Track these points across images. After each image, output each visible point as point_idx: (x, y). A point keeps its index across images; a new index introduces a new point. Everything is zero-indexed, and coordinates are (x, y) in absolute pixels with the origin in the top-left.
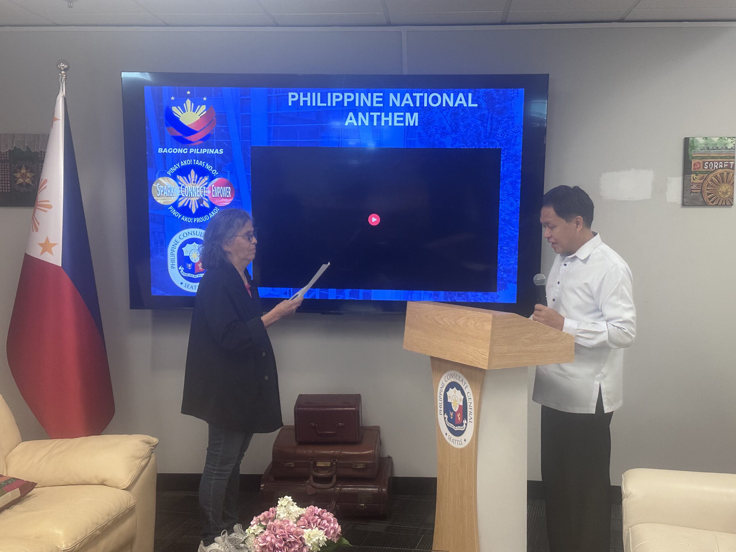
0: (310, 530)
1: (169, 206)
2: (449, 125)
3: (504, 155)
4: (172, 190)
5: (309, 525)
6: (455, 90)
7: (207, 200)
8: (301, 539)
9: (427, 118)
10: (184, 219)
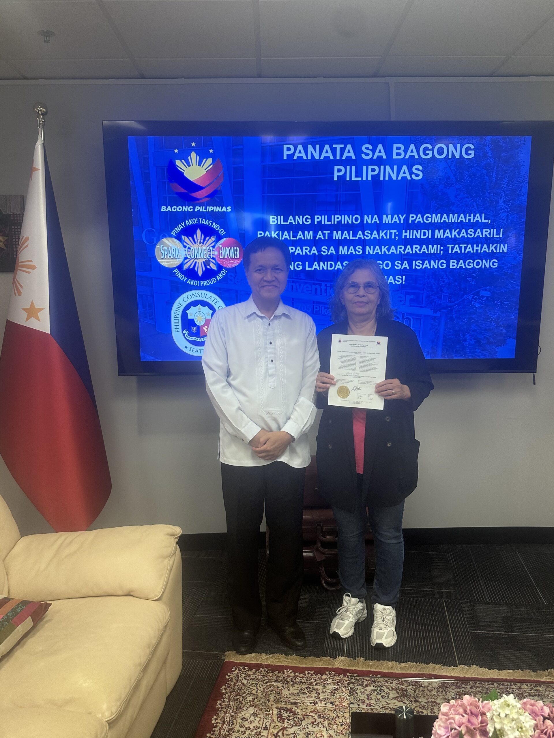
1: (174, 269)
2: (453, 175)
4: (177, 252)
7: (214, 261)
10: (190, 283)
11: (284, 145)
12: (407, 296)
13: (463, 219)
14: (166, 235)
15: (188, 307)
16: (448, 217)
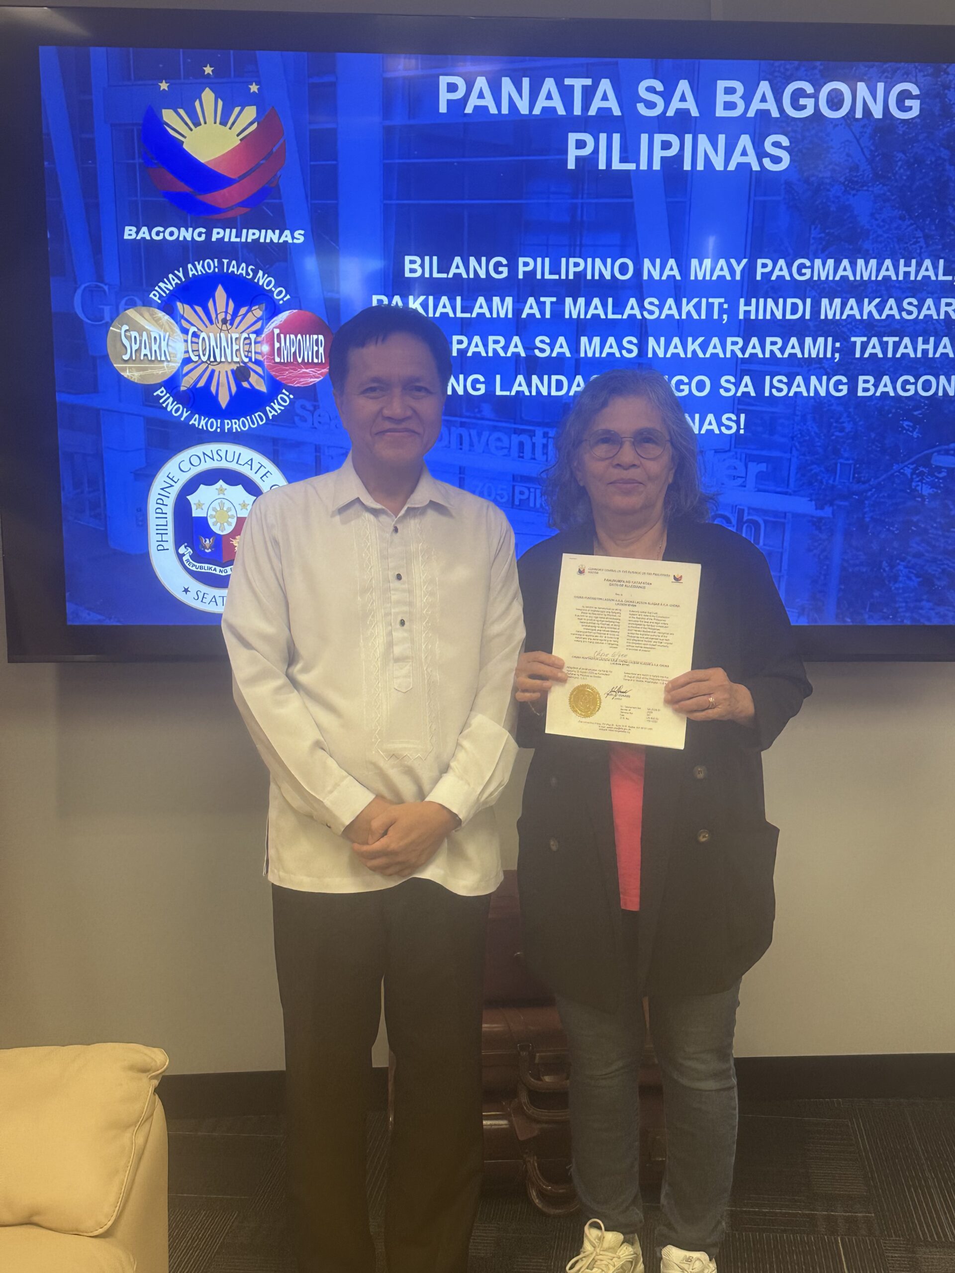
1: (157, 387)
2: (867, 160)
4: (164, 344)
7: (259, 370)
10: (196, 423)
11: (441, 77)
12: (750, 465)
13: (892, 273)
14: (136, 299)
15: (191, 486)
16: (853, 265)
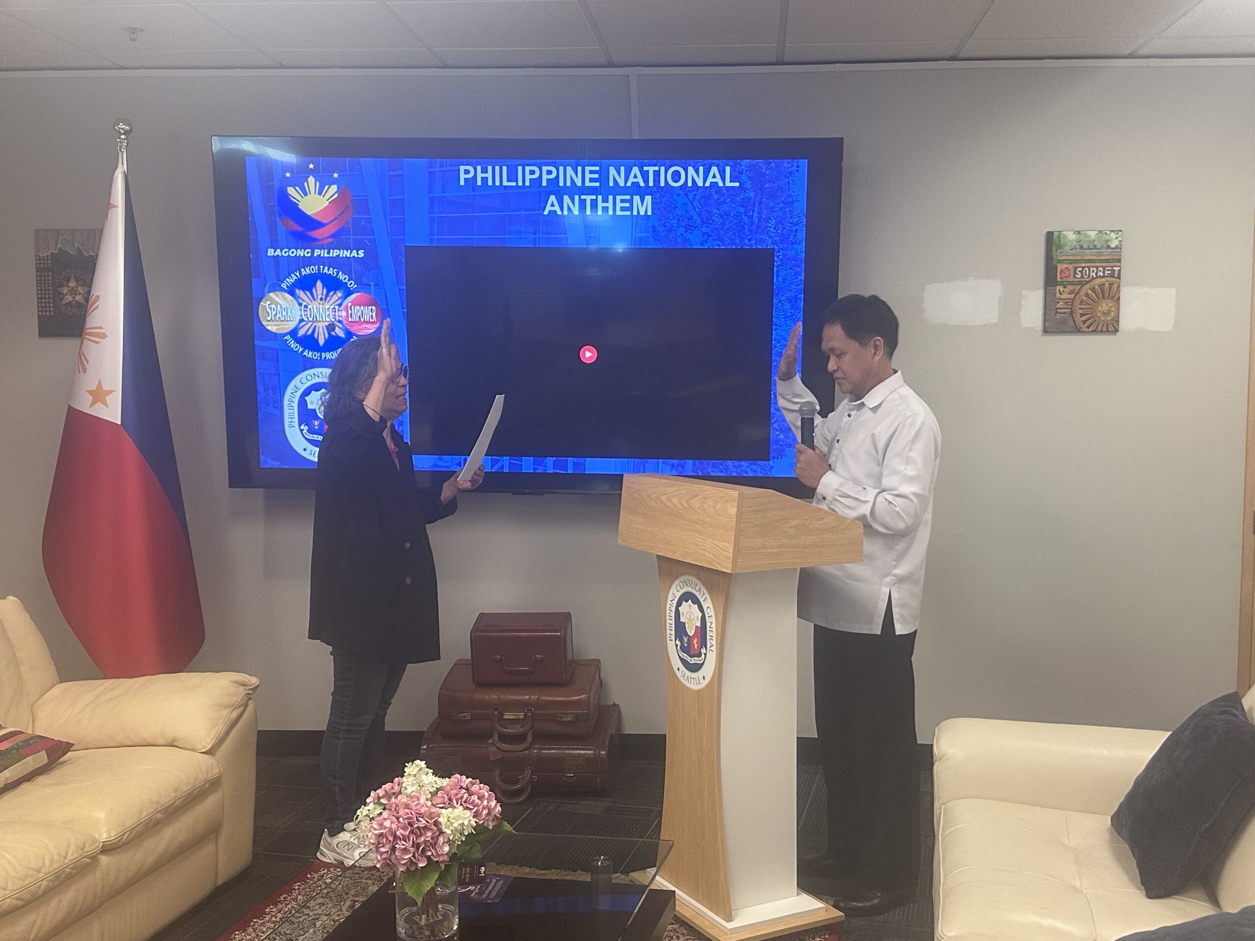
0: (450, 810)
1: (286, 335)
2: (697, 213)
3: (778, 258)
4: (289, 311)
5: (449, 804)
6: (705, 162)
7: (340, 325)
8: (436, 823)
9: (666, 204)
10: (307, 355)
14: (274, 287)
15: (307, 392)
